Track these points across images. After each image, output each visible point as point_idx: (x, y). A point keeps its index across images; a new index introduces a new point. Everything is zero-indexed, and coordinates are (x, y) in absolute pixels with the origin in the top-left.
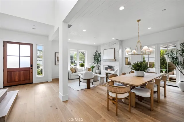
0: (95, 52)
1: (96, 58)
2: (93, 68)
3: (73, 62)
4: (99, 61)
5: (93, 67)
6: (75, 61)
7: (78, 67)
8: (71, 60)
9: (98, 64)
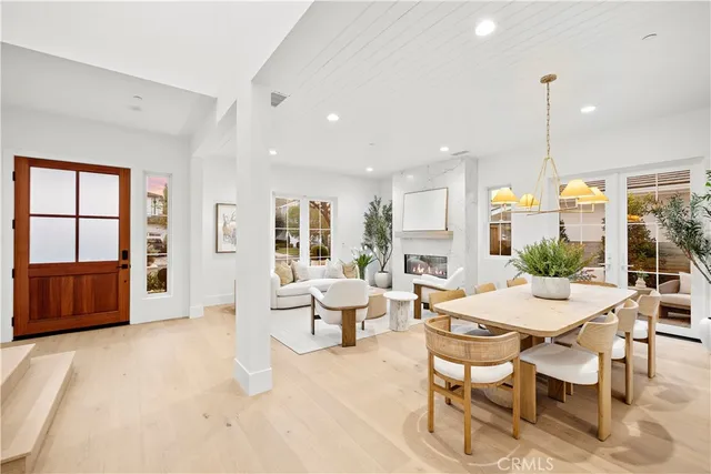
1: (375, 227)
2: (366, 264)
3: (283, 242)
4: (386, 238)
5: (363, 261)
8: (278, 232)
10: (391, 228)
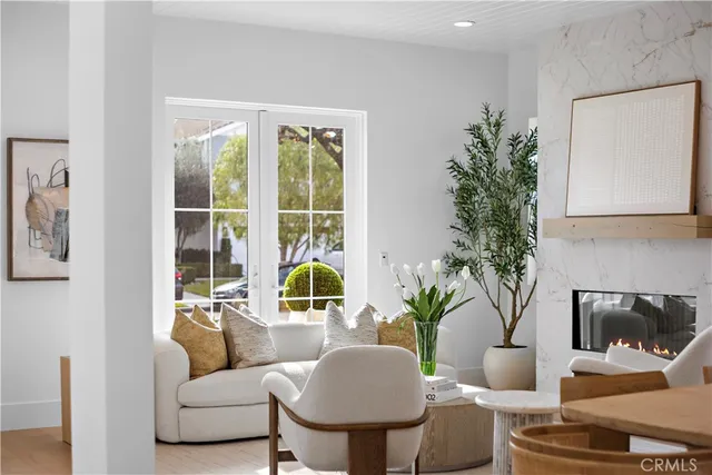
0: (475, 130)
1: (483, 203)
2: (438, 314)
3: (204, 255)
4: (516, 237)
5: (429, 310)
6: (226, 244)
7: (264, 303)
8: (185, 224)
9: (502, 270)
10: (535, 207)
